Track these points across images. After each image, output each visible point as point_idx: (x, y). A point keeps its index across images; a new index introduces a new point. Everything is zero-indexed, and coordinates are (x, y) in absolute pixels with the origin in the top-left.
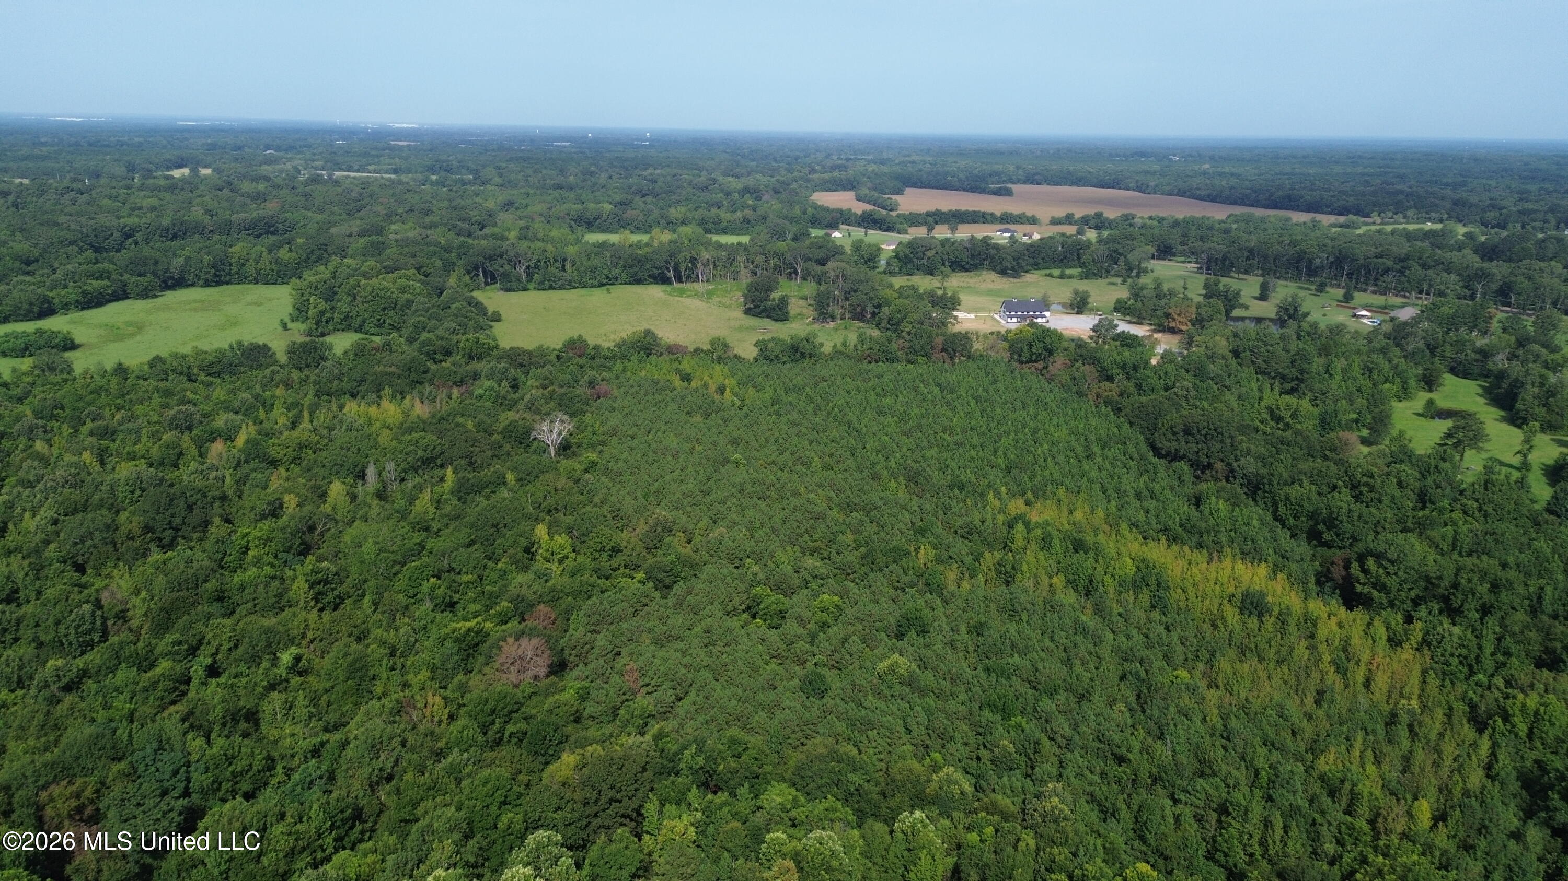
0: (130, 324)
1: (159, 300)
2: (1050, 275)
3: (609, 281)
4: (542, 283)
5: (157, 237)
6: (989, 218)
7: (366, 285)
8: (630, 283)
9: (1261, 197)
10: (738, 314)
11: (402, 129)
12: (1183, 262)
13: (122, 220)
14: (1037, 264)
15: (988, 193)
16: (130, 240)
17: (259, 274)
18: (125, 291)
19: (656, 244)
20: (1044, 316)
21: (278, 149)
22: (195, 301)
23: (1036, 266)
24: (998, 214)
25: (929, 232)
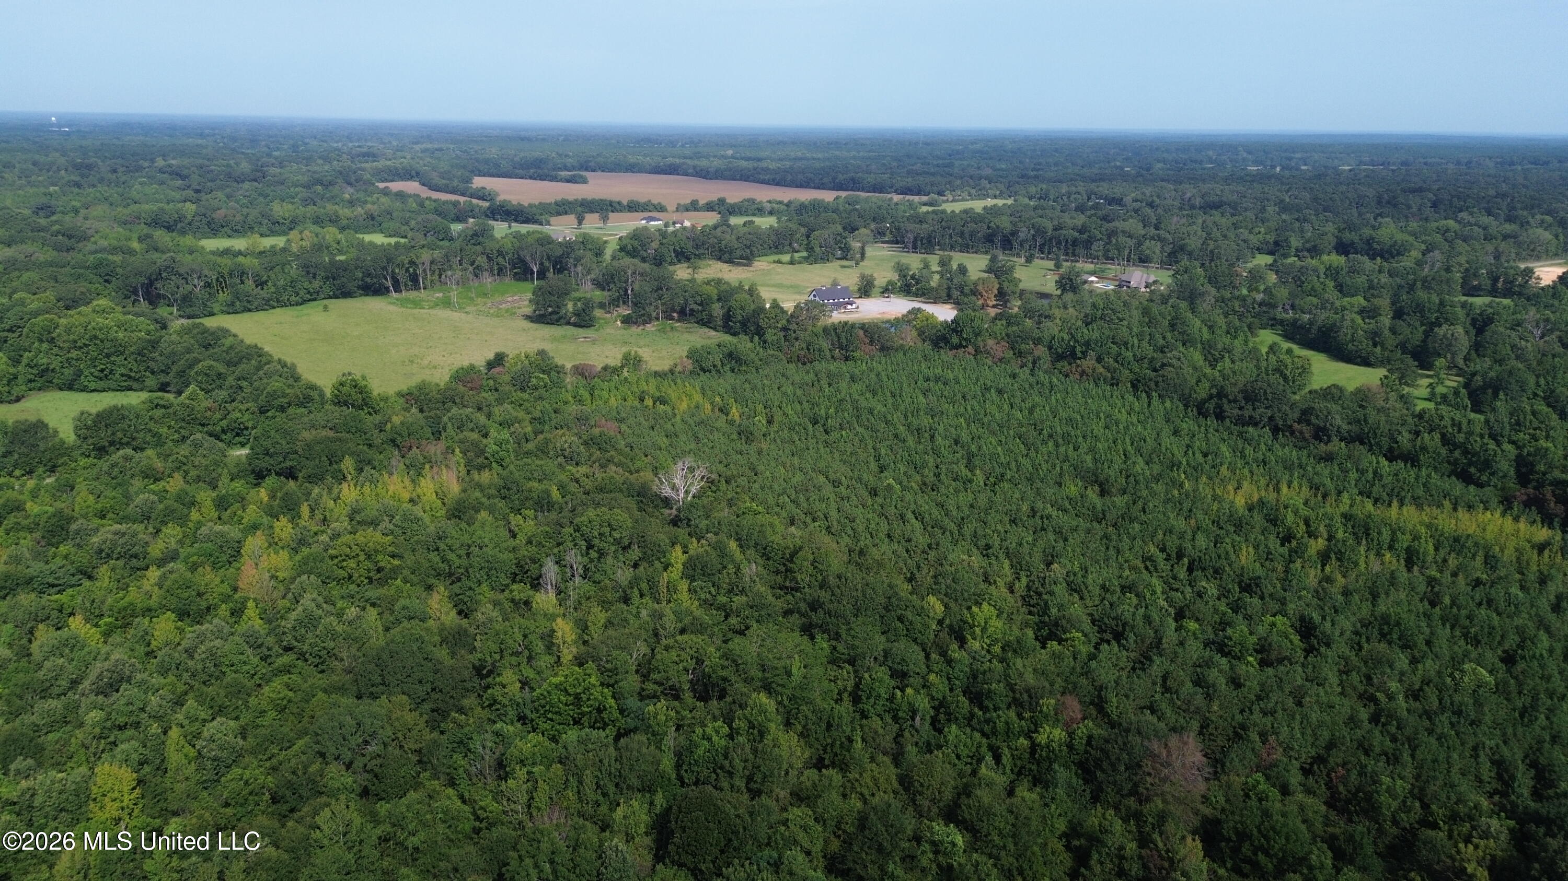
6: (617, 207)
9: (825, 180)
15: (561, 181)
19: (296, 248)
20: (853, 302)
24: (625, 202)
25: (580, 223)
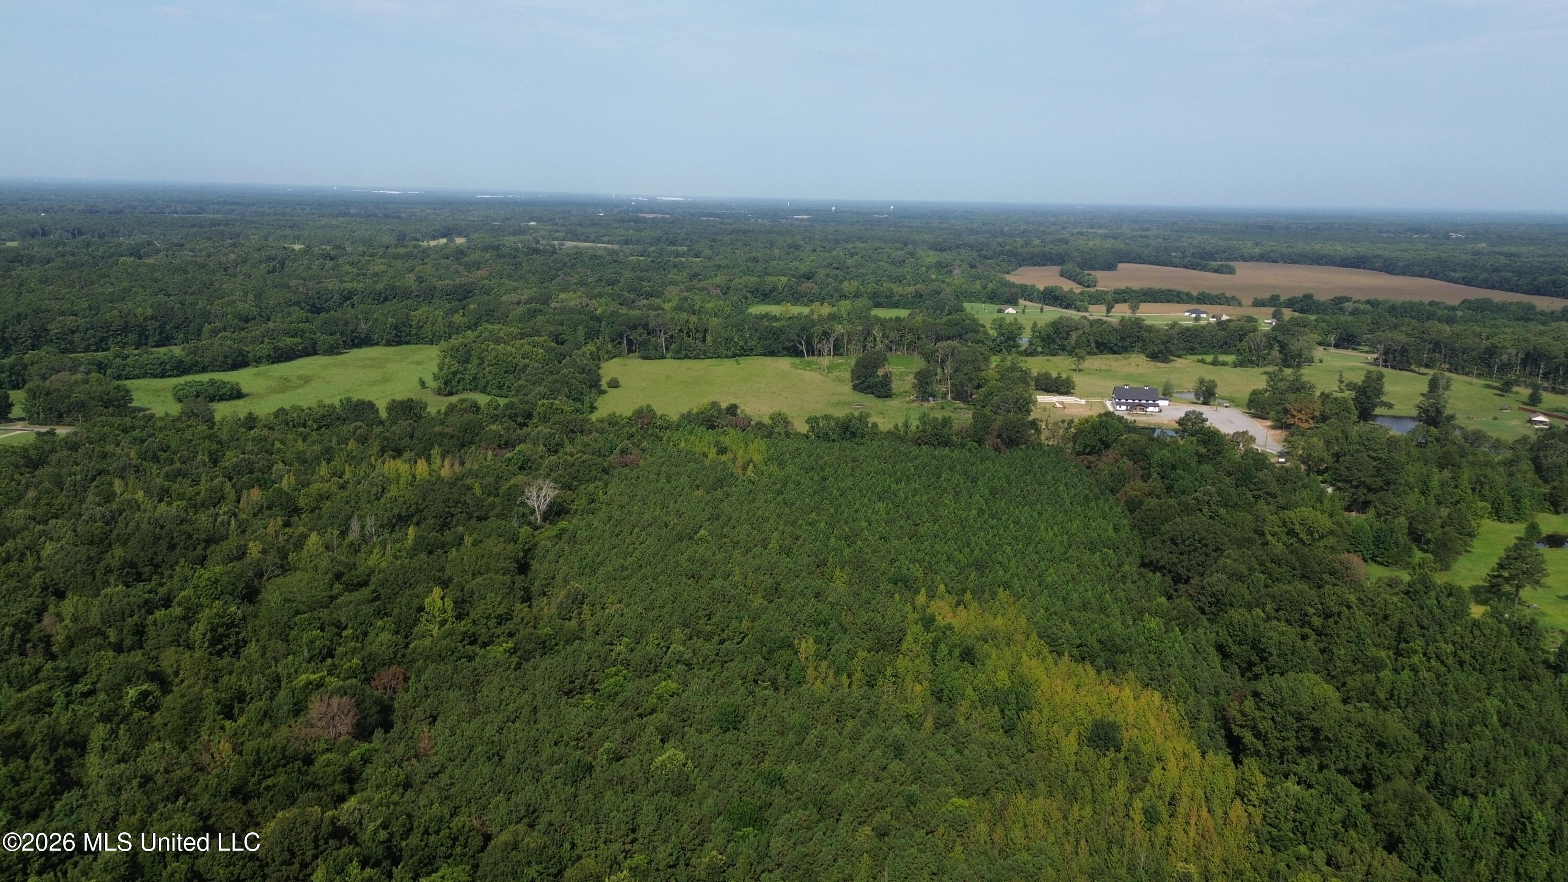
0: (300, 378)
1: (340, 357)
2: (1203, 361)
3: (745, 352)
4: (679, 351)
5: (370, 300)
6: (1184, 297)
7: (494, 349)
8: (764, 355)
10: (847, 388)
11: (666, 202)
12: (1367, 352)
13: (344, 284)
14: (1193, 349)
15: (1210, 271)
16: (348, 302)
17: (434, 335)
18: (314, 348)
19: (815, 317)
20: (1157, 405)
21: (539, 220)
22: (370, 359)
23: (1192, 351)
24: (1195, 293)
25: (1109, 311)
